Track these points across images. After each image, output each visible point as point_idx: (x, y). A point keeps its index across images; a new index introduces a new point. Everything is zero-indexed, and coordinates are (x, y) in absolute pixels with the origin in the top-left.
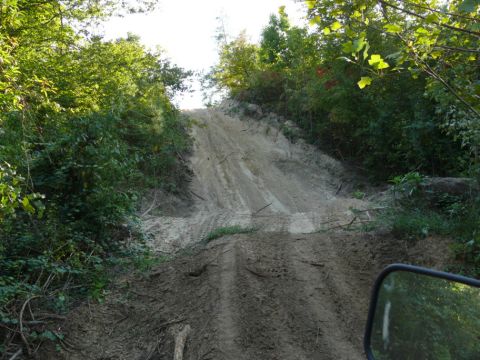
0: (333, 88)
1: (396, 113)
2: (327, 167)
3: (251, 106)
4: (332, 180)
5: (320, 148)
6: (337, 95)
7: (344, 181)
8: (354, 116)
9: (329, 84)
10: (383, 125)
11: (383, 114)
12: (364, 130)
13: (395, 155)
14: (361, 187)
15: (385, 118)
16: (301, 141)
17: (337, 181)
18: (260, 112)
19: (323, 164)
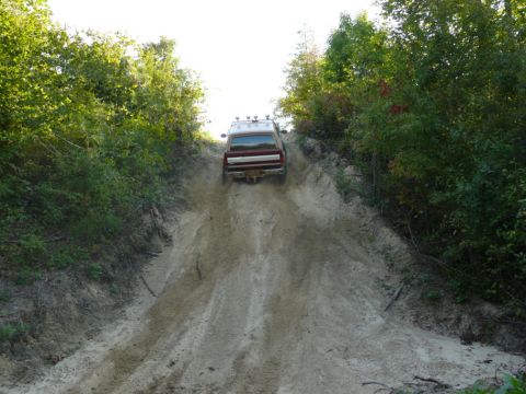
0: (401, 116)
1: (510, 168)
2: (385, 252)
3: (310, 141)
4: (388, 278)
5: (383, 216)
6: (406, 127)
7: (407, 281)
8: (432, 167)
9: (395, 109)
10: (483, 188)
11: (484, 167)
12: (448, 194)
13: (503, 249)
14: (435, 301)
15: (488, 176)
16: (358, 199)
17: (395, 282)
18: (318, 150)
19: (379, 245)
